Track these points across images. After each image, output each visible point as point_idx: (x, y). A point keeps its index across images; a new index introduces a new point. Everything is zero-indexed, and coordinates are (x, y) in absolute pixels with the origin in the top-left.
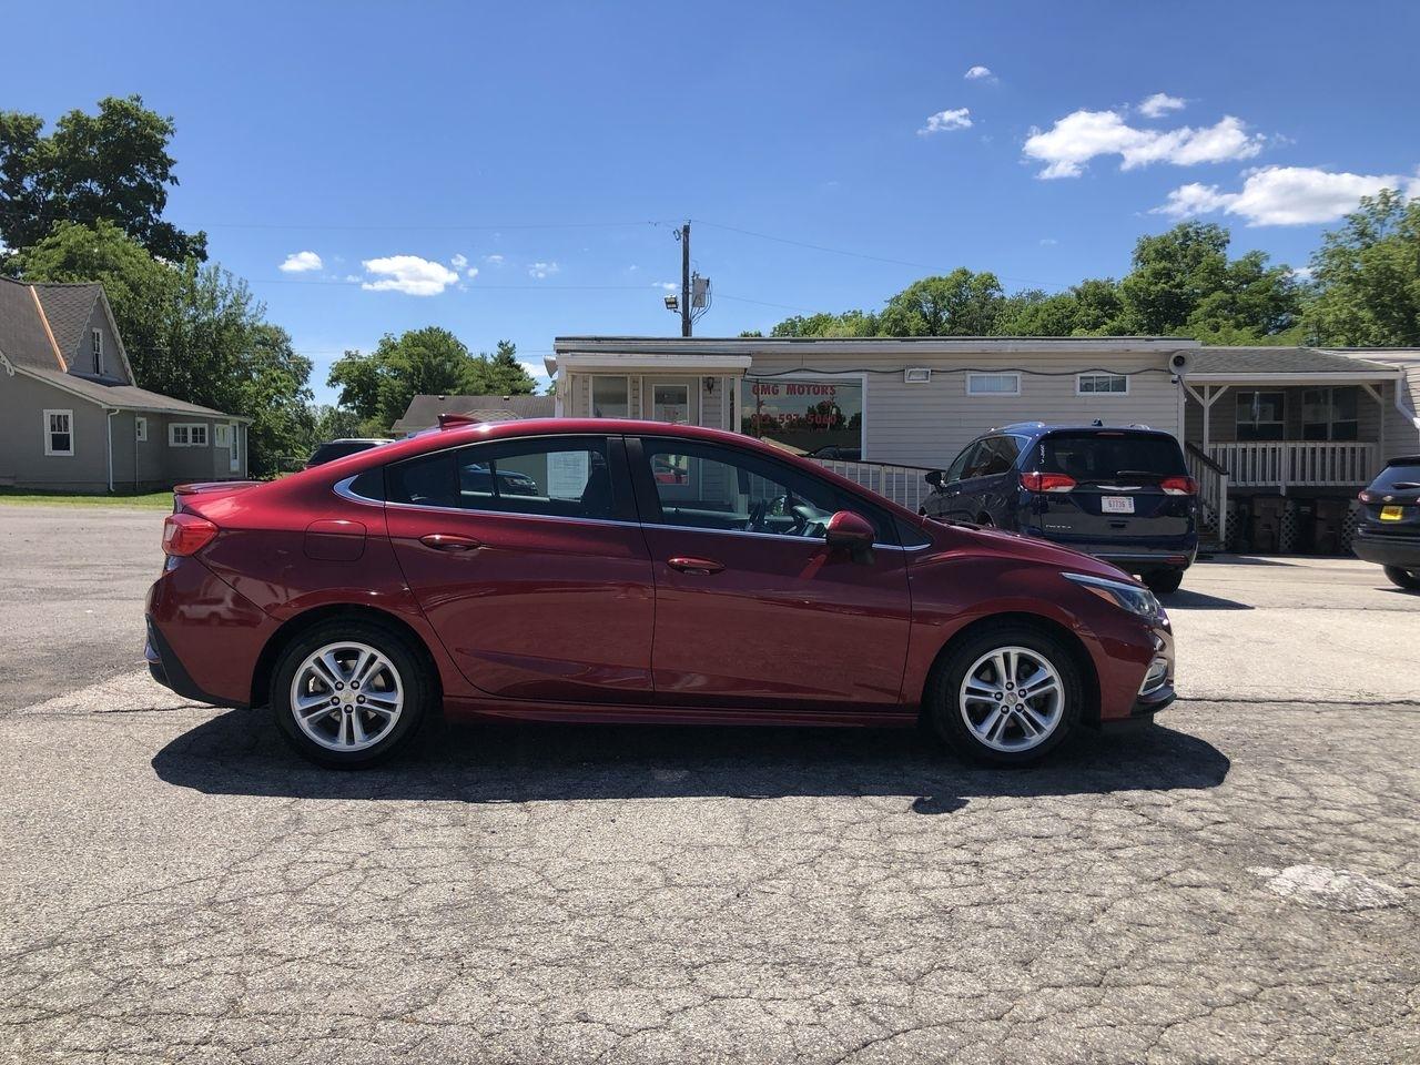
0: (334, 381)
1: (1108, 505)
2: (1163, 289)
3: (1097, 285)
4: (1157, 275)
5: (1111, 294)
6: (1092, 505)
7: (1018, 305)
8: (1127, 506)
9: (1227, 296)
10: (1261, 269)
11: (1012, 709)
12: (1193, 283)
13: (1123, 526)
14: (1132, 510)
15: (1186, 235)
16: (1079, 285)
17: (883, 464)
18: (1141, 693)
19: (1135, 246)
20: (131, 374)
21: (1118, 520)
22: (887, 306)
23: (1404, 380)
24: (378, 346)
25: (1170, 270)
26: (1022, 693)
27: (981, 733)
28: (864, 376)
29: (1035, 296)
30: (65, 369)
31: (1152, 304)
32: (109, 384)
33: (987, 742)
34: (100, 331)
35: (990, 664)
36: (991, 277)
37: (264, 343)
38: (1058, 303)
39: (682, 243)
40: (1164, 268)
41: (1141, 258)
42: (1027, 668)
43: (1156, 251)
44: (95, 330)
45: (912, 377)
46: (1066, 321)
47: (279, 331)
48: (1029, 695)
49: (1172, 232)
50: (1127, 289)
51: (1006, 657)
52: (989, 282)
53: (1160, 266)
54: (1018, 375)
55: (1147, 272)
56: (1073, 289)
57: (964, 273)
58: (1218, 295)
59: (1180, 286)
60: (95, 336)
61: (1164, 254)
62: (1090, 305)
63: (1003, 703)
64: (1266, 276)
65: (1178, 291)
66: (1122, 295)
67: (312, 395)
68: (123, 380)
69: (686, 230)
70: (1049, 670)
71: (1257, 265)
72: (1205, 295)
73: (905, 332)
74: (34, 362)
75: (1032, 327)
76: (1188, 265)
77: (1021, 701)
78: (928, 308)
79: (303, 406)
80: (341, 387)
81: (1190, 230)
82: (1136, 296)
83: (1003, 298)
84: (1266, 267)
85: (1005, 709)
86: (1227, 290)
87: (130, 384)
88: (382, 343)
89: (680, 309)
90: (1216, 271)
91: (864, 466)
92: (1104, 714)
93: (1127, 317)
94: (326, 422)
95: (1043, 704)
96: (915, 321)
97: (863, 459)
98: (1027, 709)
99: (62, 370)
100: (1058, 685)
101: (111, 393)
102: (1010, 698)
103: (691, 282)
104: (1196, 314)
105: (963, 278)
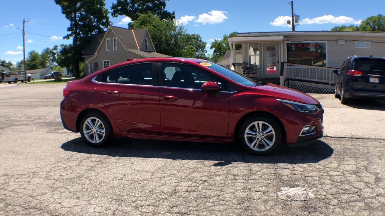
0: (212, 48)
1: (372, 80)
6: (367, 80)
8: (376, 81)
11: (260, 139)
13: (375, 86)
14: (378, 82)
18: (300, 135)
20: (155, 49)
21: (374, 84)
22: (361, 24)
24: (223, 38)
26: (263, 134)
27: (251, 146)
28: (326, 42)
30: (139, 49)
32: (149, 52)
33: (253, 148)
34: (147, 39)
35: (254, 126)
37: (194, 38)
39: (291, 6)
42: (265, 127)
44: (146, 39)
45: (340, 42)
47: (198, 35)
48: (265, 135)
51: (258, 124)
54: (369, 42)
57: (380, 15)
60: (146, 40)
63: (257, 137)
67: (207, 52)
68: (153, 51)
69: (292, 2)
70: (271, 128)
73: (366, 30)
74: (132, 48)
77: (263, 137)
78: (372, 25)
79: (205, 55)
80: (214, 49)
85: (258, 139)
87: (154, 52)
88: (224, 37)
89: (291, 23)
92: (287, 142)
94: (212, 59)
95: (270, 138)
96: (369, 28)
97: (327, 66)
98: (265, 139)
99: (138, 50)
100: (273, 132)
101: (149, 54)
102: (260, 136)
103: (294, 16)
105: (380, 17)
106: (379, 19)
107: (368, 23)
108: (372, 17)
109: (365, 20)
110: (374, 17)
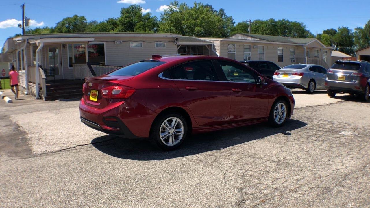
2: (128, 21)
3: (112, 19)
4: (126, 17)
5: (115, 22)
7: (91, 24)
9: (143, 23)
10: (150, 17)
12: (135, 19)
15: (133, 8)
16: (107, 19)
17: (115, 66)
19: (121, 10)
22: (56, 25)
23: (214, 44)
25: (129, 16)
29: (95, 22)
31: (125, 24)
36: (83, 17)
38: (102, 24)
40: (128, 16)
41: (122, 13)
43: (126, 11)
46: (105, 28)
49: (130, 7)
50: (119, 21)
52: (83, 18)
53: (127, 15)
54: (142, 42)
55: (124, 16)
56: (106, 20)
57: (76, 16)
58: (141, 22)
59: (132, 20)
61: (128, 12)
62: (110, 24)
64: (151, 18)
65: (132, 21)
66: (118, 22)
69: (23, 5)
71: (149, 16)
72: (138, 22)
73: (61, 32)
75: (96, 30)
76: (133, 15)
78: (67, 25)
81: (134, 6)
82: (122, 22)
83: (87, 22)
84: (151, 16)
86: (143, 22)
89: (22, 27)
90: (140, 16)
91: (107, 67)
93: (120, 27)
96: (65, 29)
97: (106, 64)
103: (24, 19)
104: (136, 27)
105: (76, 17)
106: (75, 19)
107: (63, 24)
108: (68, 18)
109: (61, 21)
110: (70, 18)
